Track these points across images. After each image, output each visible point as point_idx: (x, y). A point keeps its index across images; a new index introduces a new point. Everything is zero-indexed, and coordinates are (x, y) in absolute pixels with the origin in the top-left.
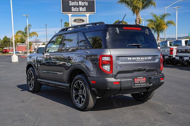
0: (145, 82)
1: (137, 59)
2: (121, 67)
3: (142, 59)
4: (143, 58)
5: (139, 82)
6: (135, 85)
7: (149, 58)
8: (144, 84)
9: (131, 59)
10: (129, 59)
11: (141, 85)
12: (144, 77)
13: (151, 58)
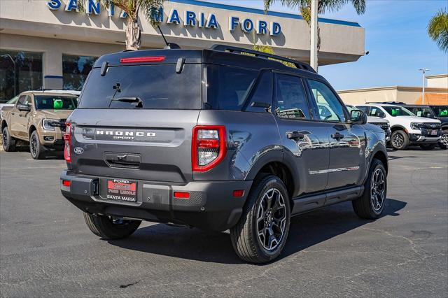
0: (134, 194)
1: (117, 133)
2: (82, 151)
3: (129, 136)
4: (132, 134)
5: (119, 190)
6: (108, 196)
7: (148, 134)
8: (131, 199)
9: (102, 133)
10: (98, 133)
11: (122, 201)
12: (132, 182)
13: (154, 135)
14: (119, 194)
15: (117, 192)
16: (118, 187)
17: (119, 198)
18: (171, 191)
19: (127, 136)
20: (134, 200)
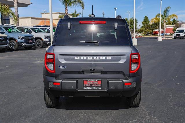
0: (100, 85)
1: (88, 58)
2: (65, 67)
3: (96, 59)
4: (98, 58)
5: (91, 85)
6: (84, 88)
7: (107, 58)
8: (98, 88)
9: (79, 58)
10: (76, 58)
11: (93, 89)
12: (99, 80)
13: (110, 58)
14: (91, 86)
15: (90, 85)
16: (91, 83)
17: (91, 88)
18: (123, 82)
19: (94, 59)
20: (100, 88)
